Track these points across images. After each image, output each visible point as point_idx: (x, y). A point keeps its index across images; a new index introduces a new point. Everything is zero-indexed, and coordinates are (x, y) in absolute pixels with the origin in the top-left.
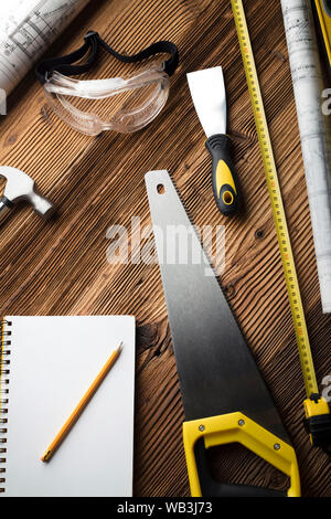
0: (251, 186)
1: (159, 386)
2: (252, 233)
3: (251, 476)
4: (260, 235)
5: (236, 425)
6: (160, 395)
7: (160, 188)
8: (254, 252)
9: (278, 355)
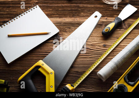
0: (115, 35)
1: (46, 49)
3: (39, 88)
4: (105, 46)
6: (44, 51)
7: (96, 17)
8: (99, 47)
9: (77, 72)
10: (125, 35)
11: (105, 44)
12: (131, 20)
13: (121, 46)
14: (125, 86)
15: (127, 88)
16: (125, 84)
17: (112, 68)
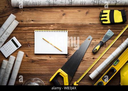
0: (99, 52)
2: (93, 57)
4: (93, 58)
5: (65, 76)
7: (89, 39)
8: (90, 59)
10: (105, 52)
12: (110, 41)
13: (103, 58)
15: (103, 83)
16: (103, 81)
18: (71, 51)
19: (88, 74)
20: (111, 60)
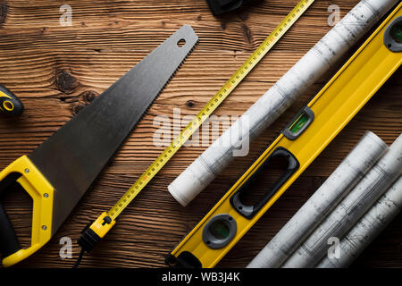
2: (188, 99)
4: (190, 105)
11: (191, 98)
13: (234, 104)
14: (231, 218)
17: (203, 179)
18: (85, 68)
19: (164, 178)
20: (270, 114)
